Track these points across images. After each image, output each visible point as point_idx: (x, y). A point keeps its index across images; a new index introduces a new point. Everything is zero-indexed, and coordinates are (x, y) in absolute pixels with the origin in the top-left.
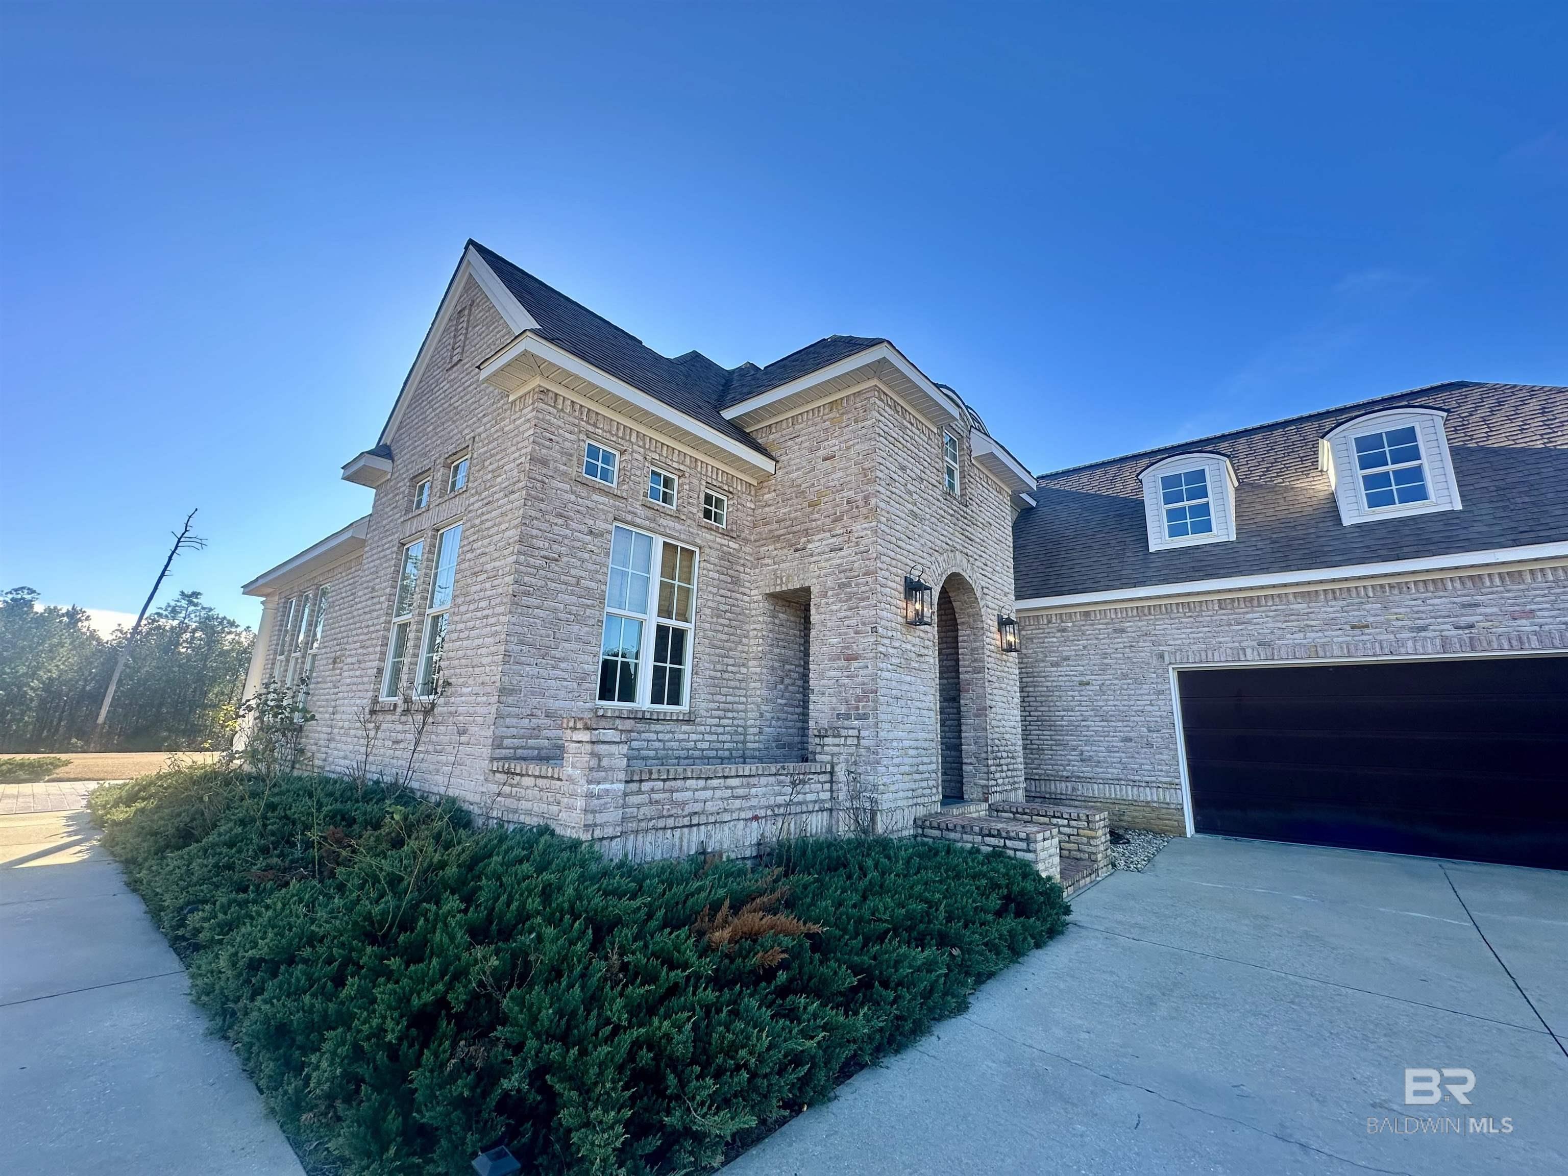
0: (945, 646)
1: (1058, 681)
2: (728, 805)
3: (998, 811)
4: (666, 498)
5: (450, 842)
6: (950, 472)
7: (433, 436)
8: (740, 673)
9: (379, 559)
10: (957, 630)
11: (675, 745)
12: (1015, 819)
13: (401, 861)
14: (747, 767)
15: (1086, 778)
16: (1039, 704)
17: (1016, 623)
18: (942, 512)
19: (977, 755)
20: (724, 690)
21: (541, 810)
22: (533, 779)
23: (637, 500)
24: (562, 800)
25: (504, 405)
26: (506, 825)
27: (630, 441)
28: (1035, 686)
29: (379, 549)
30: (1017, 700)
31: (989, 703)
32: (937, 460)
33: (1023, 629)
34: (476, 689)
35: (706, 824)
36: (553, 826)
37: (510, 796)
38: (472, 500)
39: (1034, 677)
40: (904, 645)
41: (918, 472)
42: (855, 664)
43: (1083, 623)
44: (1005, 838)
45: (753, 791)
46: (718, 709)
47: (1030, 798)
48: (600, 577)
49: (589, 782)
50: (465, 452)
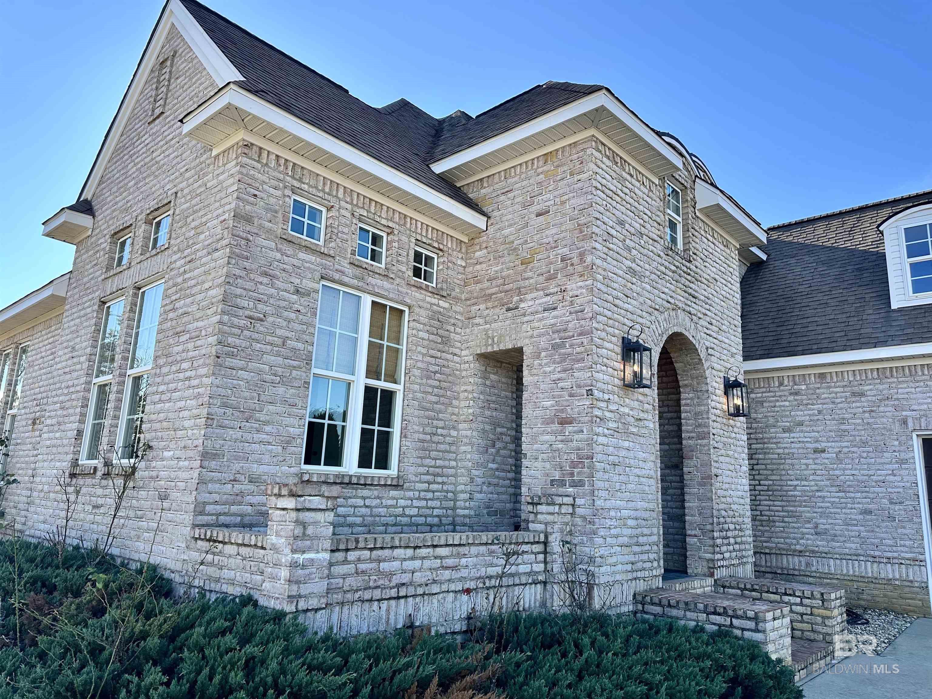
0: (666, 409)
1: (790, 448)
2: (437, 576)
3: (724, 587)
4: (375, 256)
5: (152, 611)
6: (673, 226)
7: (134, 192)
8: (450, 436)
9: (80, 317)
10: (679, 393)
11: (383, 511)
12: (743, 596)
13: (103, 630)
14: (457, 536)
15: (821, 553)
16: (769, 472)
17: (744, 386)
18: (663, 269)
19: (702, 527)
20: (433, 454)
21: (244, 579)
22: (235, 547)
23: (345, 258)
24: (266, 569)
25: (207, 159)
26: (208, 594)
27: (336, 196)
28: (765, 453)
29: (80, 307)
30: (745, 468)
31: (714, 471)
32: (659, 213)
33: (752, 392)
34: (178, 453)
35: (413, 596)
36: (256, 597)
37: (212, 564)
38: (175, 257)
39: (764, 443)
40: (622, 409)
41: (637, 226)
42: (569, 428)
43: (819, 385)
44: (732, 617)
45: (464, 561)
46: (428, 473)
47: (759, 573)
48: (307, 338)
49: (294, 551)
50: (166, 208)
